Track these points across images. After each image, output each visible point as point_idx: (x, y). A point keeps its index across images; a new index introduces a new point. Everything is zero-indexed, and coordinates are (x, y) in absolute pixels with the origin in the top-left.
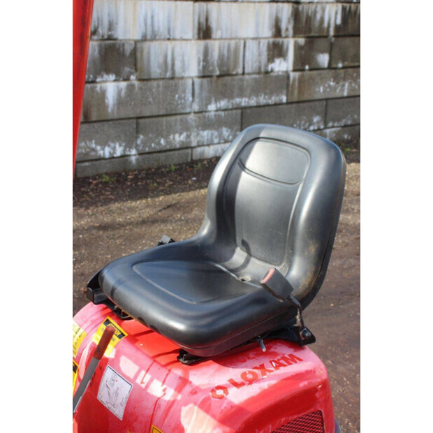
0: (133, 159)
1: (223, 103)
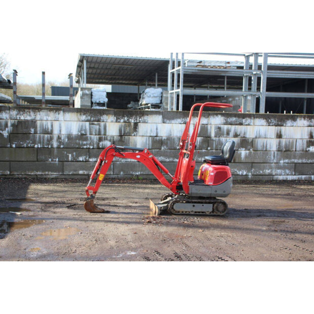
0: (250, 176)
1: (286, 161)
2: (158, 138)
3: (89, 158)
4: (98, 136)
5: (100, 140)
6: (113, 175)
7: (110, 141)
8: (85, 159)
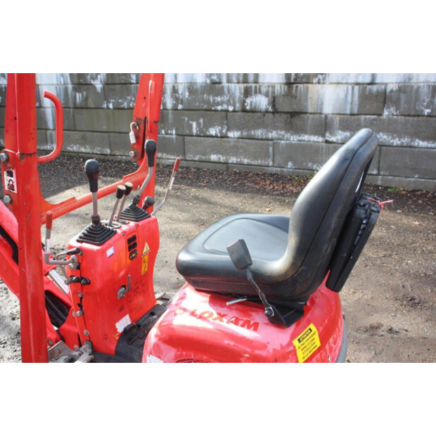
2: (374, 88)
3: (228, 130)
4: (242, 86)
5: (247, 92)
6: (273, 166)
7: (267, 95)
8: (221, 132)
